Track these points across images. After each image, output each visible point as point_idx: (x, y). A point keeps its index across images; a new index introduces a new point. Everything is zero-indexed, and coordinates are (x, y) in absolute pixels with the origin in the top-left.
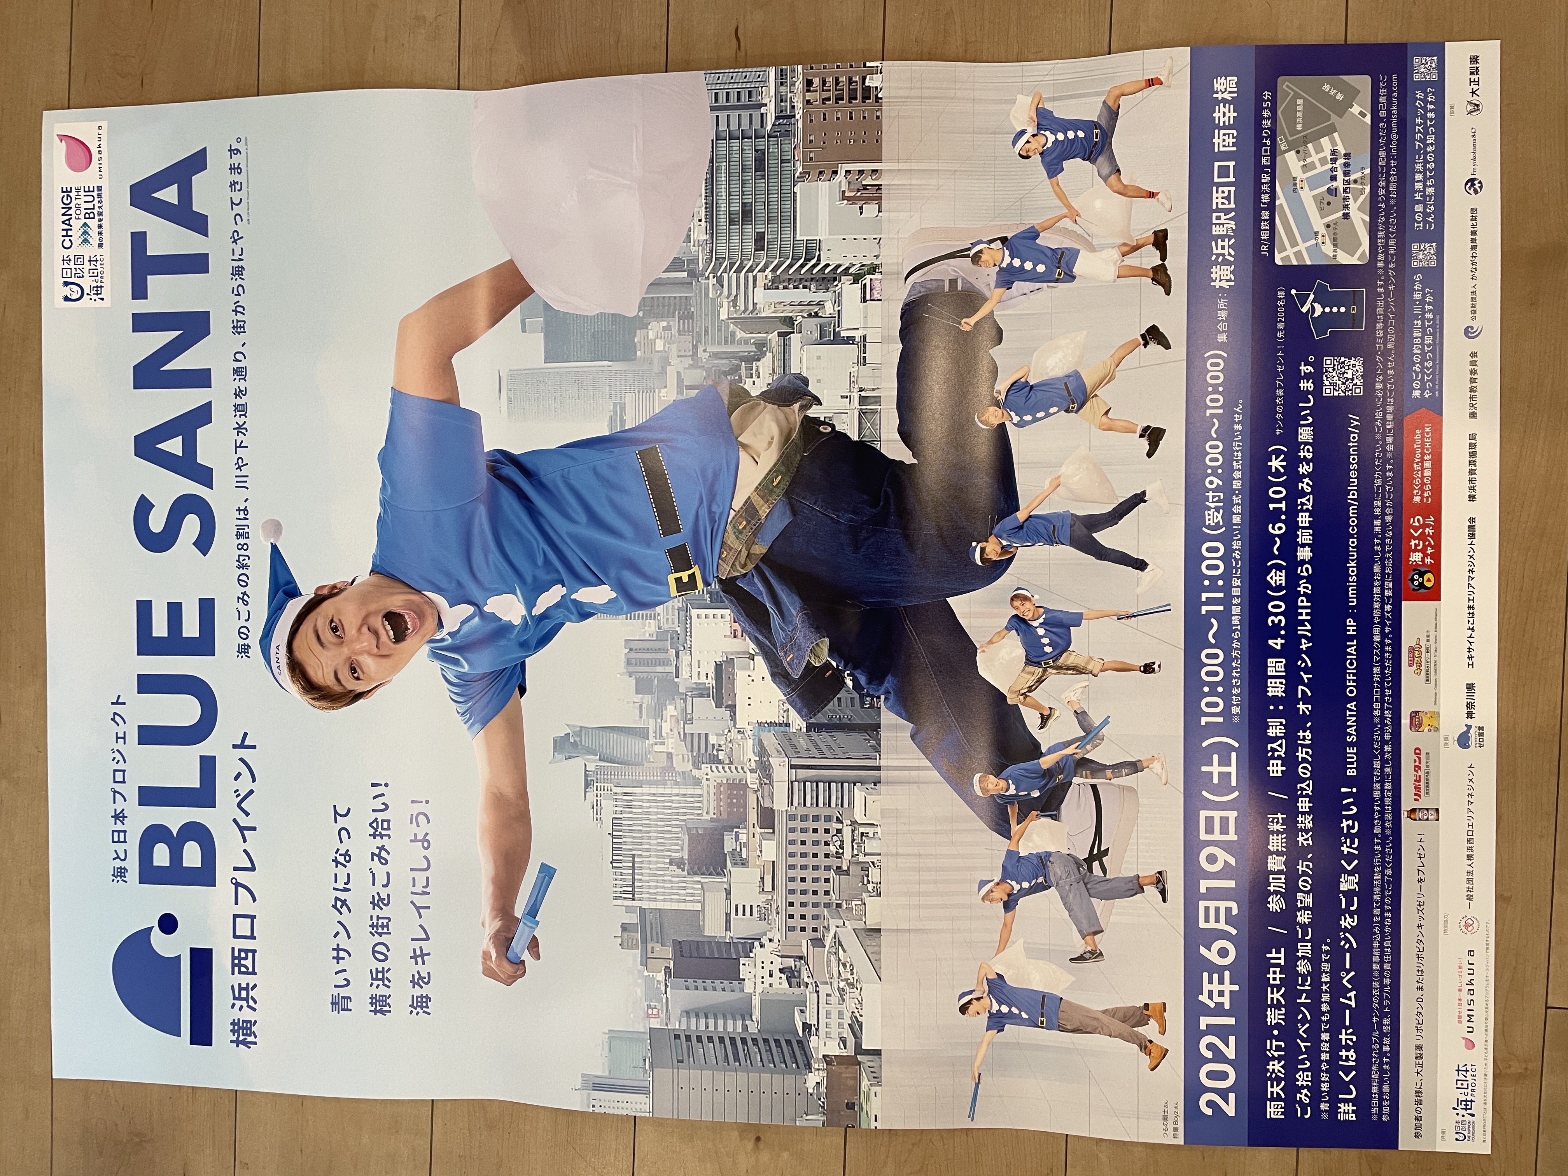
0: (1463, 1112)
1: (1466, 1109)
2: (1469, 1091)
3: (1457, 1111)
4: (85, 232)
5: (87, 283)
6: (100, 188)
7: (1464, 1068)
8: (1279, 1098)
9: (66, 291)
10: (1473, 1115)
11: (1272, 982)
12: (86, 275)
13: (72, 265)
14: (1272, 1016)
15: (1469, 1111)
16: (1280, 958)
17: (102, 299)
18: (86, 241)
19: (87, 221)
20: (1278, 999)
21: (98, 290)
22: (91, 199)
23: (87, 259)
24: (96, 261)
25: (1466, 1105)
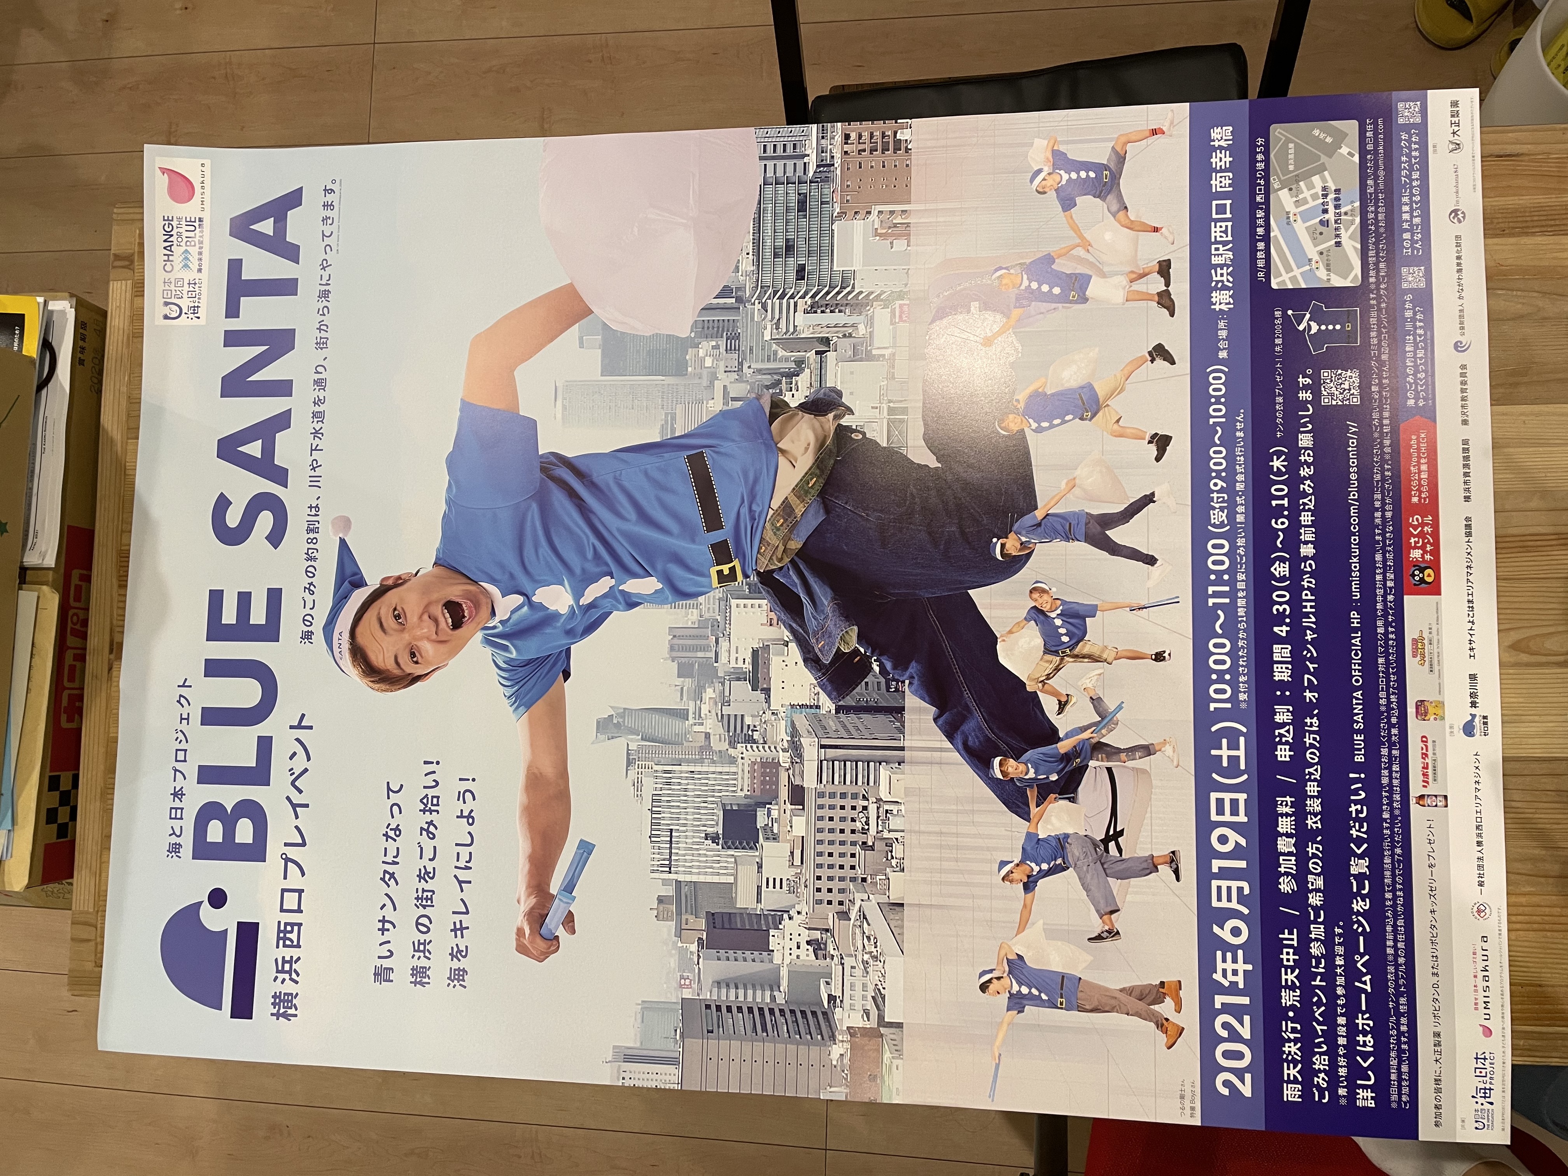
0: (1482, 1100)
1: (1485, 1097)
2: (1487, 1079)
3: (1476, 1100)
4: (186, 258)
5: (185, 303)
6: (200, 220)
7: (1483, 1056)
8: (1296, 1082)
9: (166, 310)
10: (1492, 1103)
11: (1285, 963)
12: (185, 296)
13: (173, 288)
14: (1287, 998)
15: (1488, 1100)
16: (1292, 940)
17: (198, 318)
18: (186, 266)
19: (188, 248)
20: (1292, 981)
21: (195, 309)
22: (193, 228)
23: (186, 282)
24: (195, 284)
25: (1485, 1093)
